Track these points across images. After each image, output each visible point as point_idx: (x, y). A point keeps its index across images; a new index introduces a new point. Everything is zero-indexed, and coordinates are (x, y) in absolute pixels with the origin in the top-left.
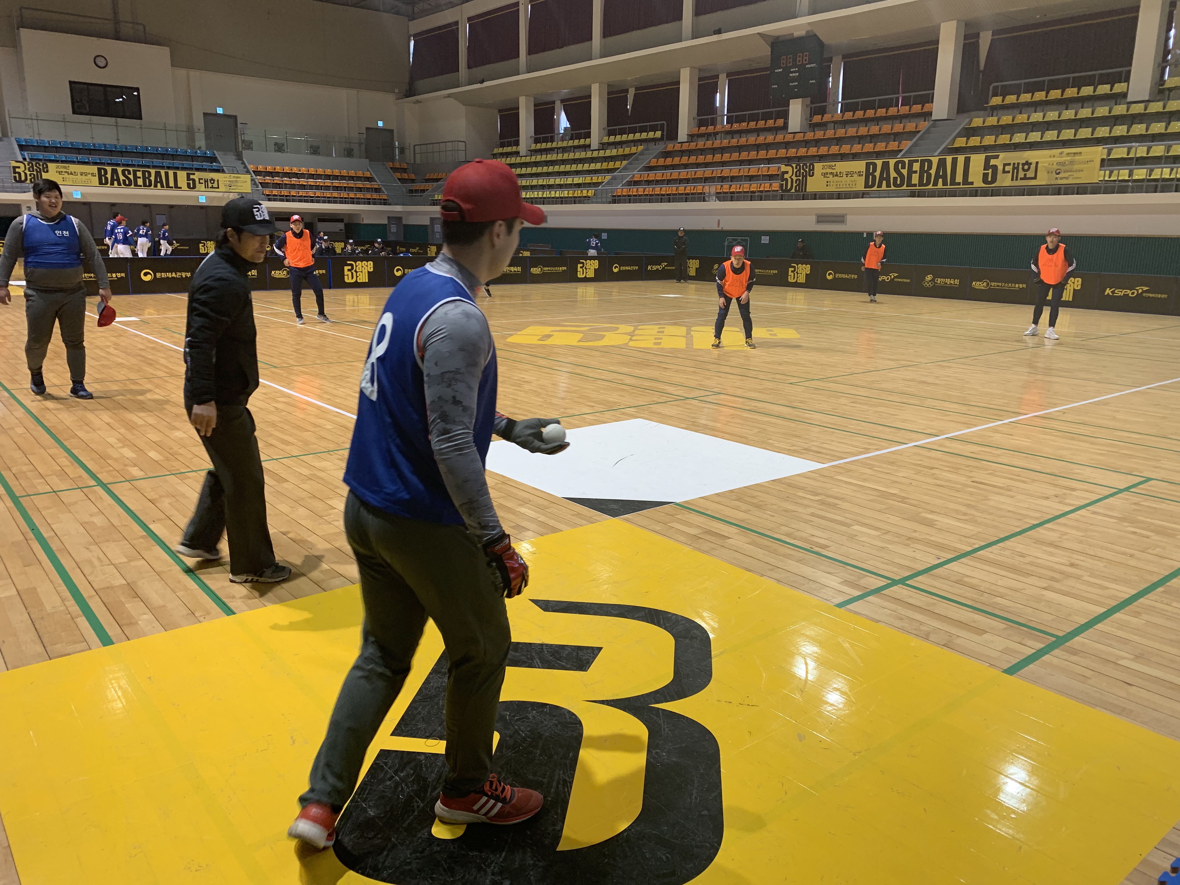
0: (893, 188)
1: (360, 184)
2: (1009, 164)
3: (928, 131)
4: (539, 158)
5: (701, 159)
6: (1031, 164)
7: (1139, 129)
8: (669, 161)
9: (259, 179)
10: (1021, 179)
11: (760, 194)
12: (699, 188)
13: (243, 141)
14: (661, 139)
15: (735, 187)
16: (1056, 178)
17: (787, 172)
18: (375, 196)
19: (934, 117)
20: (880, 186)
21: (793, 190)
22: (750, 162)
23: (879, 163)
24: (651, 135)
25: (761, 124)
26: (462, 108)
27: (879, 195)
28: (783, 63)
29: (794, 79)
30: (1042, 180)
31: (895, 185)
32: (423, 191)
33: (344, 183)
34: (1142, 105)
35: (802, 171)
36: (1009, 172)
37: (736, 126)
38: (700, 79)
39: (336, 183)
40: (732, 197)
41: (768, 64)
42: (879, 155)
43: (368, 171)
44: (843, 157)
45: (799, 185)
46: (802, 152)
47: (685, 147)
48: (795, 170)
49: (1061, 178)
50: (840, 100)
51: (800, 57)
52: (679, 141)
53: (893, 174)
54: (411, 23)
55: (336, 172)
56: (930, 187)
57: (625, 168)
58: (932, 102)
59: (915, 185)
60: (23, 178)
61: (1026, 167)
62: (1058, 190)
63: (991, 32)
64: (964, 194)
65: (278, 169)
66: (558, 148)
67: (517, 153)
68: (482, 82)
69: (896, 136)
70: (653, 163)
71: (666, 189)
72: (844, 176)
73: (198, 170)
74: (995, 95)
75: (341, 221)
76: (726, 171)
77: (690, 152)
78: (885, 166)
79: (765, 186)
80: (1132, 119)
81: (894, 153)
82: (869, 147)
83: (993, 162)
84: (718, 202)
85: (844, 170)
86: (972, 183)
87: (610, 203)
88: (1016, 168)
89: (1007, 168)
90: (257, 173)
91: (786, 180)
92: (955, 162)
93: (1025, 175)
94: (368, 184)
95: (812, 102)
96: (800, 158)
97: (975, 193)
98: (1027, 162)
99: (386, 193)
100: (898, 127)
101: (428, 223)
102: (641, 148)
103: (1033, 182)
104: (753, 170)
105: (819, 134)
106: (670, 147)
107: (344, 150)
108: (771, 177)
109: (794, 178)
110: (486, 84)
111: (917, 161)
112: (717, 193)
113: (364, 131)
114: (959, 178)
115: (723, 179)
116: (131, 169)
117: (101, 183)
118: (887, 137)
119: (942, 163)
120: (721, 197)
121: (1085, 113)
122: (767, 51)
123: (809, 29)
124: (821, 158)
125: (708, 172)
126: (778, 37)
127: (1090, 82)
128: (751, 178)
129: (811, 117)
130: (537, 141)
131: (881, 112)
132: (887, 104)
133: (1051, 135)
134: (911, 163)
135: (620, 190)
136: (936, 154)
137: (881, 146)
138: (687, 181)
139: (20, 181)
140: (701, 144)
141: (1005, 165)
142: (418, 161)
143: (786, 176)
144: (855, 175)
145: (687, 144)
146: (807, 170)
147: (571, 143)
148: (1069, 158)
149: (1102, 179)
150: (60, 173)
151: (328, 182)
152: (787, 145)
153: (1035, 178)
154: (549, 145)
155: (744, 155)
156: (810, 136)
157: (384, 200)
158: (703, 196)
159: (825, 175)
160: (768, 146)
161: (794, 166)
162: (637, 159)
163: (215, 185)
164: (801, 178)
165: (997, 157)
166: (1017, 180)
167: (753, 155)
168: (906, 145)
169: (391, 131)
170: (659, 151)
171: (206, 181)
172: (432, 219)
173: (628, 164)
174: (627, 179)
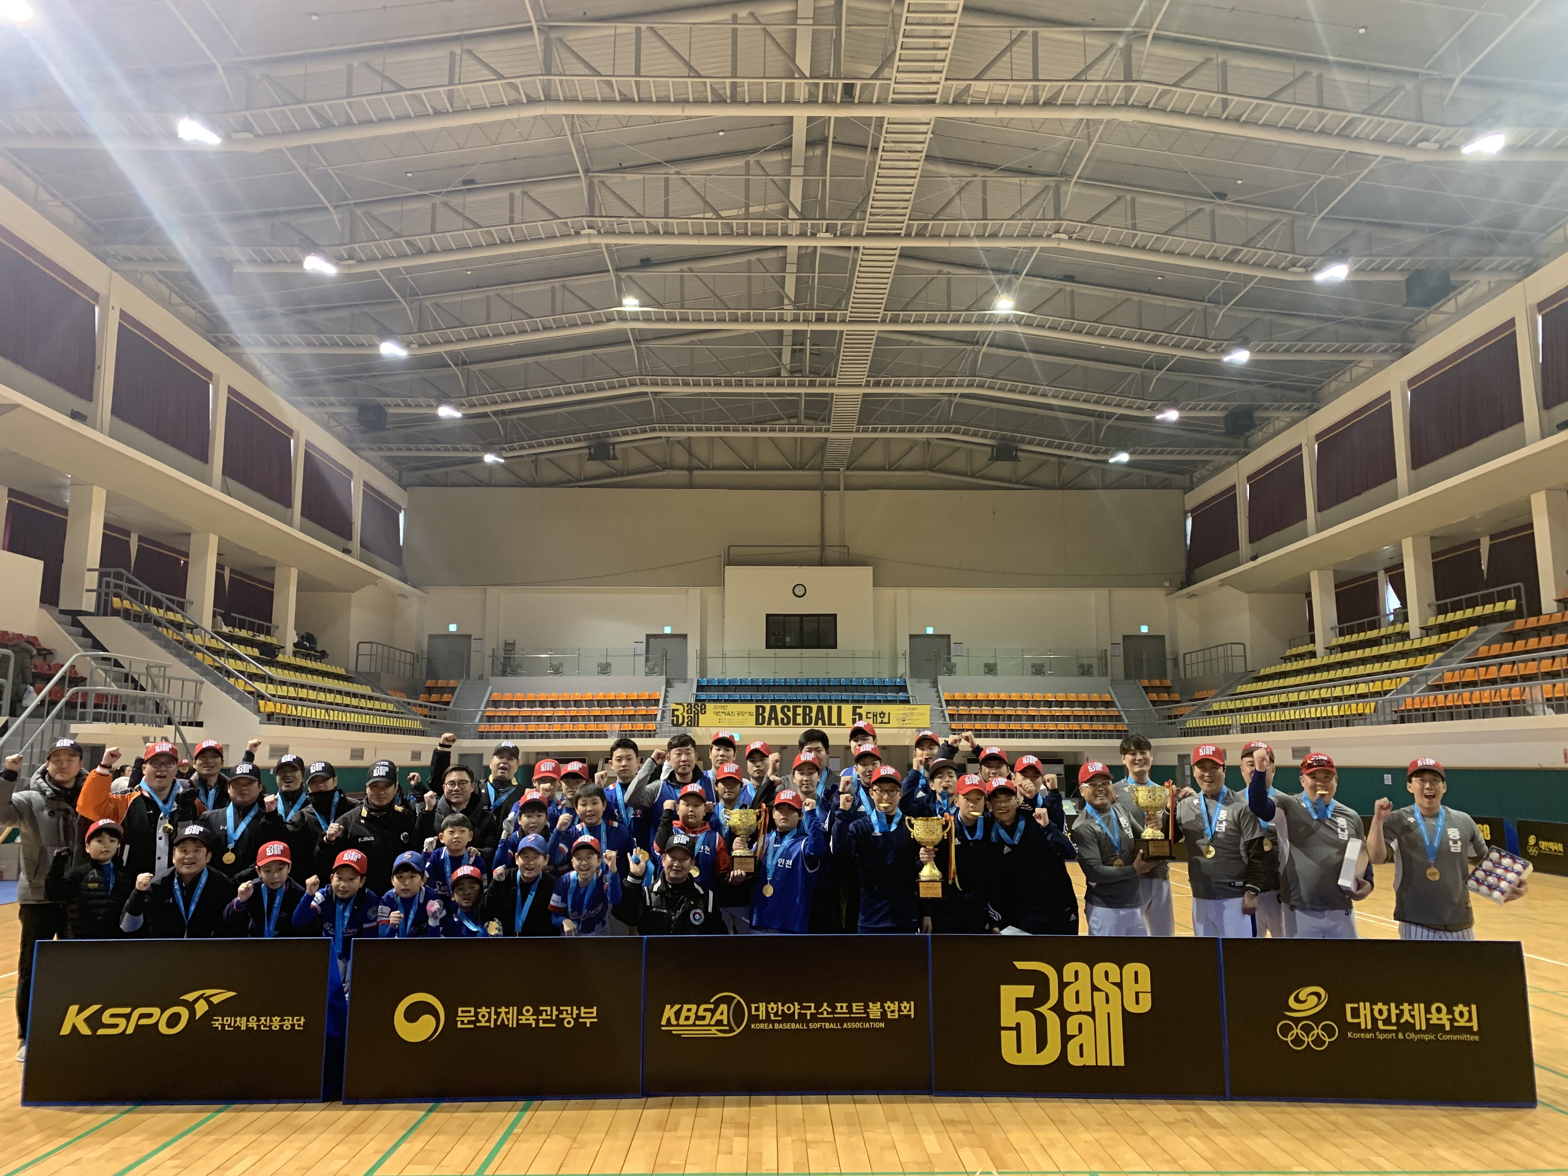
1: (1092, 711)
9: (952, 709)
12: (1517, 691)
13: (947, 665)
14: (1517, 611)
24: (1500, 606)
26: (1244, 599)
32: (1179, 716)
43: (1106, 692)
52: (1544, 611)
54: (1187, 496)
60: (680, 721)
65: (979, 696)
67: (1313, 654)
68: (1254, 558)
70: (1483, 652)
73: (870, 702)
75: (1060, 762)
84: (1549, 715)
87: (1395, 722)
90: (948, 702)
94: (1102, 711)
99: (1126, 721)
101: (1175, 762)
102: (1473, 629)
106: (1521, 622)
107: (1078, 667)
110: (1261, 560)
112: (1554, 699)
113: (1119, 640)
115: (1560, 674)
116: (791, 706)
117: (757, 723)
120: (1560, 705)
130: (1342, 632)
139: (677, 725)
142: (1188, 676)
150: (717, 713)
151: (1042, 711)
158: (1524, 705)
162: (1459, 649)
163: (886, 720)
169: (1162, 638)
170: (1495, 633)
171: (875, 715)
172: (1183, 758)
173: (1442, 658)
174: (1431, 682)
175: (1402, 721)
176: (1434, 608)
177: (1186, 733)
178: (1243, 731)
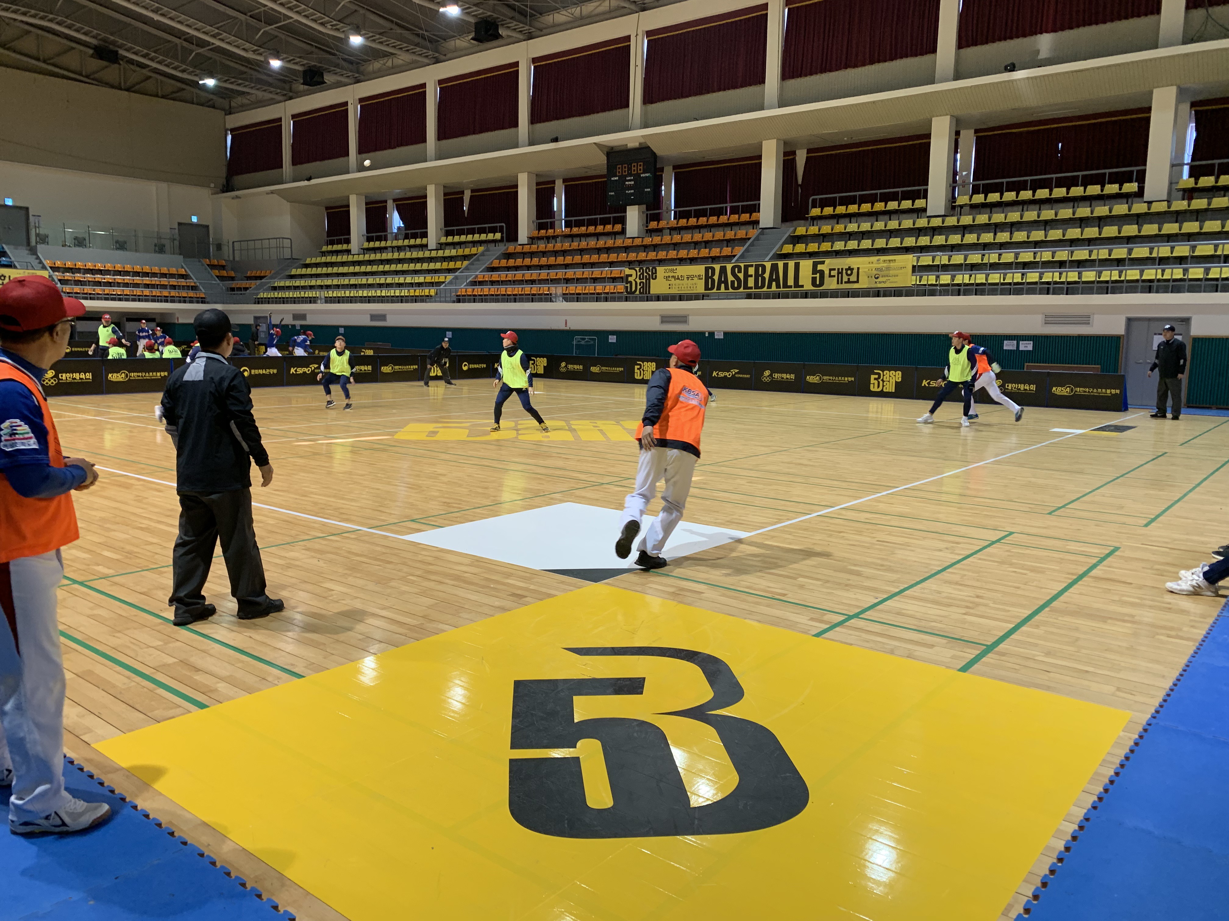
0: (731, 290)
1: (173, 281)
2: (834, 269)
3: (757, 239)
4: (373, 257)
5: (544, 261)
6: (853, 269)
7: (939, 240)
8: (511, 262)
9: (57, 275)
10: (845, 282)
11: (606, 295)
12: (544, 289)
13: (37, 235)
14: (501, 240)
15: (579, 288)
16: (876, 282)
17: (631, 275)
18: (191, 294)
19: (762, 225)
20: (719, 288)
21: (638, 292)
22: (592, 265)
23: (717, 267)
25: (600, 228)
26: (286, 206)
27: (719, 297)
28: (619, 172)
29: (630, 187)
30: (864, 283)
31: (733, 288)
32: (246, 289)
33: (155, 280)
34: (940, 219)
35: (645, 274)
36: (834, 276)
37: (575, 230)
38: (538, 184)
39: (147, 280)
40: (578, 298)
41: (604, 172)
42: (714, 259)
43: (182, 267)
44: (681, 261)
45: (643, 287)
46: (642, 256)
47: (527, 249)
48: (639, 274)
49: (880, 282)
50: (673, 208)
51: (634, 166)
52: (519, 243)
53: (730, 278)
54: (227, 117)
55: (147, 269)
56: (765, 289)
57: (467, 269)
58: (759, 211)
59: (751, 288)
61: (849, 272)
62: (877, 293)
63: (805, 151)
64: (795, 296)
65: (79, 265)
66: (393, 247)
67: (348, 252)
68: (309, 179)
69: (729, 242)
70: (496, 264)
71: (510, 290)
72: (685, 279)
74: (814, 206)
76: (570, 273)
77: (532, 254)
78: (723, 270)
79: (609, 288)
80: (934, 231)
81: (729, 258)
82: (704, 252)
83: (820, 267)
84: (565, 303)
85: (685, 274)
86: (802, 286)
87: (454, 302)
88: (840, 272)
89: (833, 273)
90: (55, 269)
91: (631, 283)
92: (786, 266)
93: (849, 279)
94: (182, 282)
95: (647, 210)
96: (640, 262)
97: (806, 295)
98: (849, 267)
99: (203, 291)
100: (730, 234)
101: (251, 321)
102: (481, 249)
103: (856, 286)
104: (597, 272)
105: (657, 240)
106: (511, 248)
107: (155, 245)
108: (614, 280)
109: (638, 281)
110: (314, 182)
111: (752, 266)
112: (564, 294)
113: (176, 226)
114: (791, 282)
115: (567, 281)
118: (720, 243)
119: (775, 268)
120: (567, 297)
121: (893, 224)
122: (602, 159)
123: (642, 141)
124: (661, 262)
125: (553, 274)
126: (612, 148)
127: (894, 197)
128: (595, 280)
129: (647, 223)
130: (369, 240)
131: (713, 220)
132: (719, 213)
133: (866, 244)
134: (746, 268)
135: (463, 289)
136: (767, 259)
137: (715, 252)
138: (532, 282)
140: (542, 246)
141: (830, 270)
142: (237, 259)
143: (630, 279)
144: (696, 279)
145: (529, 246)
146: (650, 273)
147: (406, 242)
148: (885, 265)
149: (914, 283)
151: (137, 280)
152: (626, 249)
153: (857, 282)
154: (383, 244)
155: (586, 258)
156: (648, 241)
157: (202, 298)
158: (549, 296)
159: (667, 278)
160: (608, 250)
161: (638, 269)
162: (478, 260)
164: (644, 281)
165: (823, 263)
166: (842, 283)
167: (595, 258)
168: (739, 251)
169: (207, 227)
170: (500, 252)
172: (256, 318)
173: (469, 264)
174: (470, 279)
175: (459, 301)
176: (444, 231)
177: (259, 301)
178: (326, 302)
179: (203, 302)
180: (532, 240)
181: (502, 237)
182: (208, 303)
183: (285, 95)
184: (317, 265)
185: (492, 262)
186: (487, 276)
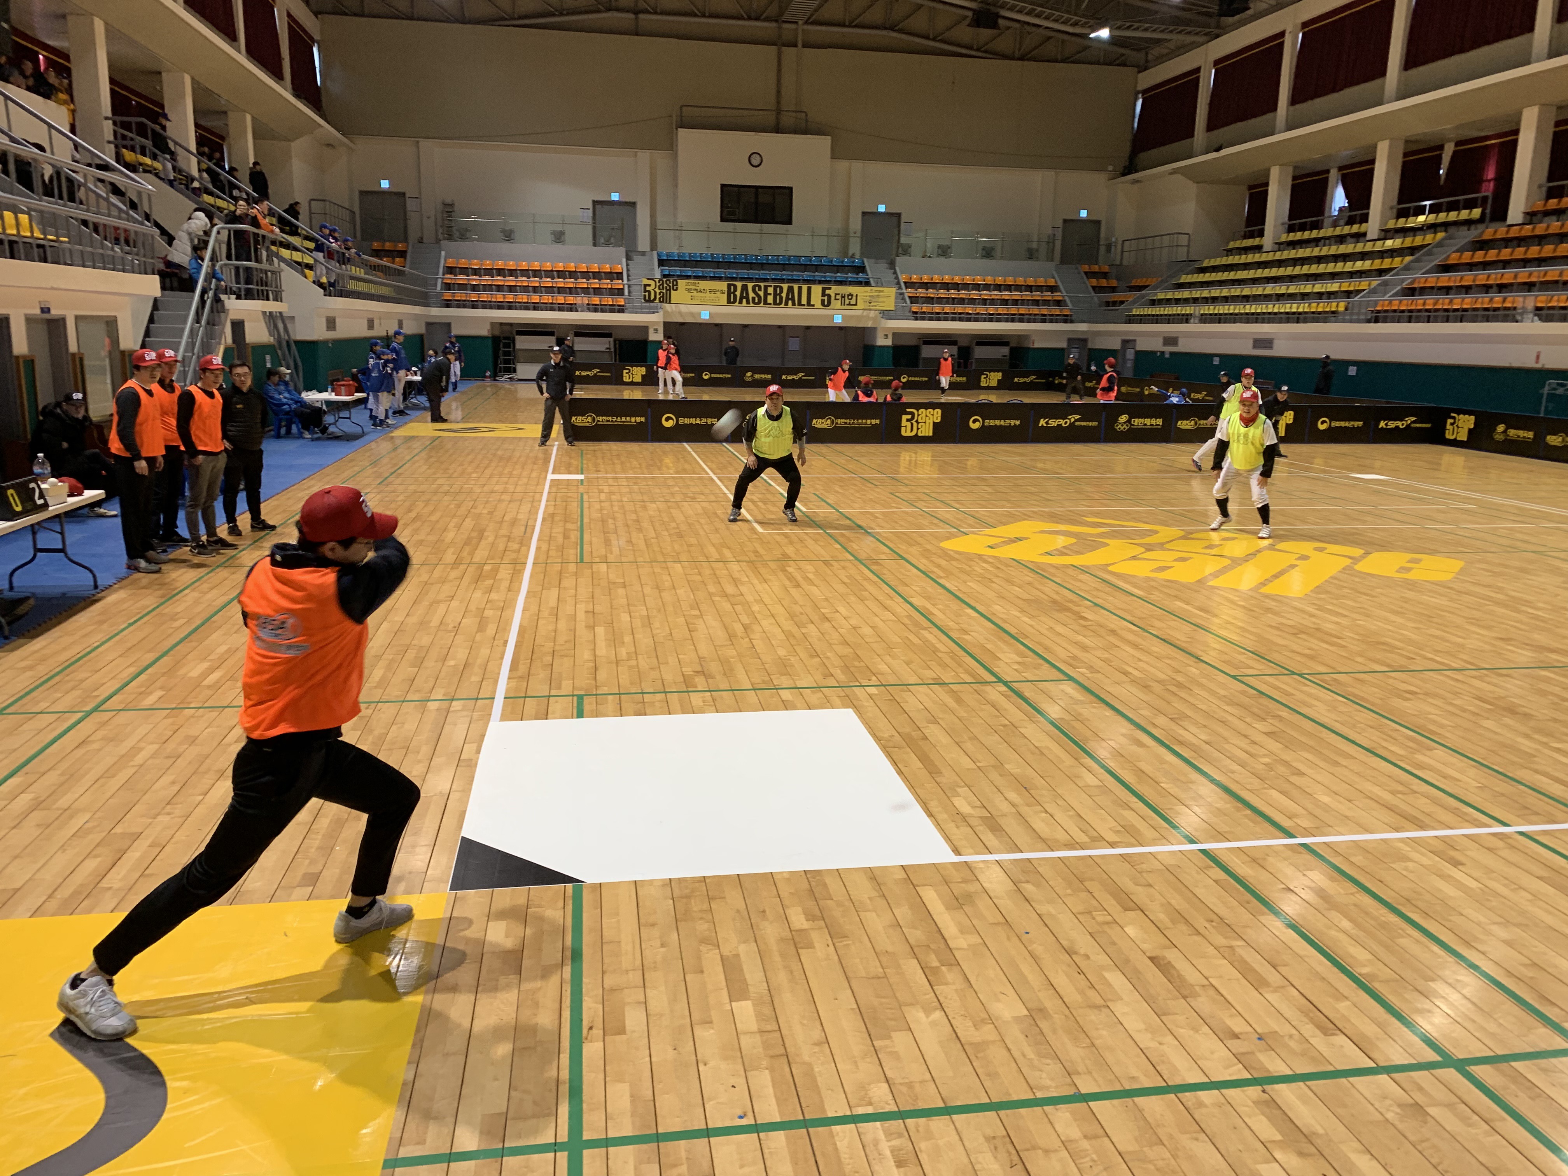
4: (1292, 254)
8: (1479, 256)
9: (910, 292)
12: (1513, 299)
13: (901, 245)
14: (1481, 220)
18: (1056, 311)
24: (1464, 214)
26: (1192, 188)
32: (1122, 302)
33: (1016, 295)
39: (1006, 295)
43: (1052, 277)
47: (1511, 232)
54: (1140, 75)
55: (1010, 281)
57: (1407, 268)
60: (652, 297)
65: (936, 279)
66: (1329, 238)
67: (1261, 248)
70: (1454, 259)
73: (838, 283)
75: (1007, 344)
77: (1515, 242)
84: (1537, 323)
87: (1369, 321)
90: (908, 285)
94: (1048, 296)
99: (1070, 306)
101: (1119, 346)
102: (1440, 235)
106: (1489, 232)
110: (1224, 152)
112: (1540, 308)
113: (1060, 224)
116: (762, 285)
117: (729, 301)
120: (1545, 314)
130: (1291, 229)
135: (1387, 300)
139: (649, 301)
140: (1542, 227)
142: (1125, 263)
145: (1517, 228)
150: (689, 290)
154: (1314, 234)
157: (1065, 315)
158: (1512, 312)
162: (1430, 254)
163: (853, 302)
169: (1098, 223)
170: (1466, 240)
171: (843, 297)
172: (1124, 342)
173: (1412, 261)
174: (1405, 285)
175: (1376, 321)
176: (1395, 211)
177: (1130, 320)
178: (1202, 321)
179: (1066, 322)
180: (1531, 216)
181: (1483, 214)
182: (1072, 322)
183: (1206, 34)
184: (1215, 269)
185: (1448, 256)
186: (1434, 279)
